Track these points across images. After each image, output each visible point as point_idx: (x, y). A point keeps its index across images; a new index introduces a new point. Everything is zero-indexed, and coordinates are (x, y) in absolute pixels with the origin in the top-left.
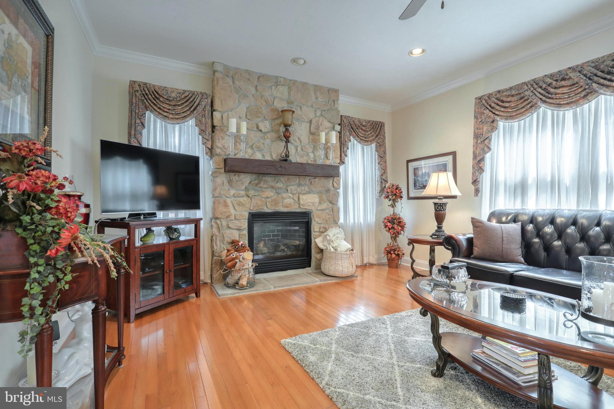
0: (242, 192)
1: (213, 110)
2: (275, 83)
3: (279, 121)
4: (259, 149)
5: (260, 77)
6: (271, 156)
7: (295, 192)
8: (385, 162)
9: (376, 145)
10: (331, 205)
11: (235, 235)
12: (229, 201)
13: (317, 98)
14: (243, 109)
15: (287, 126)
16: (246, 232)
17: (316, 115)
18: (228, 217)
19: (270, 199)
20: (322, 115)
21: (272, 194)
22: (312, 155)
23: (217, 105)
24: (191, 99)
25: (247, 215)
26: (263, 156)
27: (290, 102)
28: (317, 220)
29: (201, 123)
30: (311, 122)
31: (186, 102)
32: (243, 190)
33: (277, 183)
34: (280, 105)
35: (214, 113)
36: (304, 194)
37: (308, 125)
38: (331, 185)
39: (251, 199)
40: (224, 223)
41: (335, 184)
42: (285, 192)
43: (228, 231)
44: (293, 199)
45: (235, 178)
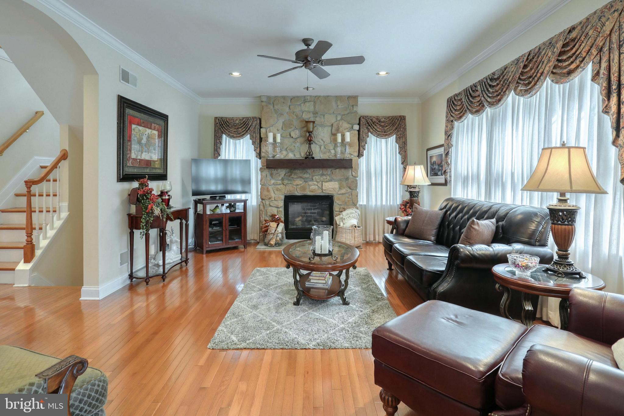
0: (279, 181)
1: (261, 127)
2: (304, 101)
3: (305, 129)
4: (292, 151)
5: (294, 99)
6: (300, 154)
7: (319, 180)
8: (405, 152)
9: (396, 137)
10: (349, 190)
11: (274, 211)
12: (270, 188)
13: (338, 106)
14: (280, 124)
15: (310, 132)
16: (282, 209)
17: (336, 119)
18: (270, 198)
19: (299, 186)
20: (342, 119)
21: (301, 183)
22: (333, 151)
23: (263, 123)
24: (247, 123)
25: (283, 197)
26: (294, 155)
27: (315, 113)
28: (337, 202)
29: (253, 137)
30: (332, 125)
31: (244, 125)
32: (280, 180)
33: (304, 174)
34: (306, 117)
35: (261, 129)
36: (327, 182)
37: (330, 128)
38: (350, 174)
39: (286, 186)
40: (267, 203)
41: (353, 173)
42: (311, 181)
43: (270, 208)
44: (317, 185)
45: (274, 172)
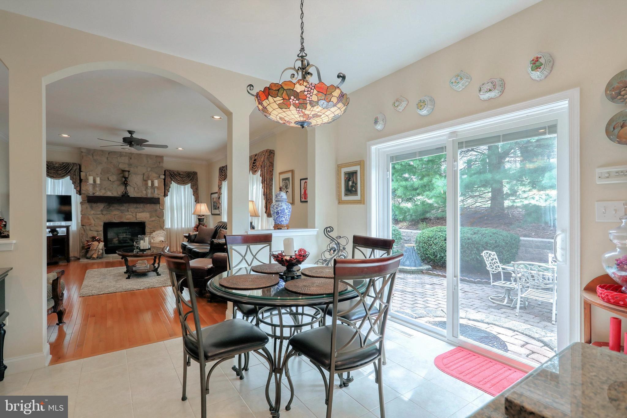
0: (99, 212)
1: (80, 171)
2: (120, 155)
3: (122, 175)
4: (109, 190)
5: (110, 153)
6: (118, 193)
7: (133, 212)
8: (197, 194)
9: (191, 185)
10: (158, 218)
11: (95, 234)
12: (90, 217)
13: (148, 161)
14: (99, 169)
15: (126, 178)
16: (102, 233)
17: (147, 170)
18: (90, 225)
19: (117, 216)
20: (151, 171)
21: (118, 213)
22: (144, 192)
23: (83, 169)
24: (67, 167)
25: (102, 224)
26: (112, 193)
27: (130, 165)
28: (148, 226)
29: (73, 178)
30: (144, 174)
31: (64, 168)
32: (99, 211)
33: (121, 207)
34: (122, 167)
35: (81, 173)
36: (140, 213)
37: (142, 176)
38: (158, 207)
39: (105, 216)
40: (88, 228)
41: (161, 207)
42: (126, 212)
43: (90, 232)
44: (132, 215)
45: (94, 205)
